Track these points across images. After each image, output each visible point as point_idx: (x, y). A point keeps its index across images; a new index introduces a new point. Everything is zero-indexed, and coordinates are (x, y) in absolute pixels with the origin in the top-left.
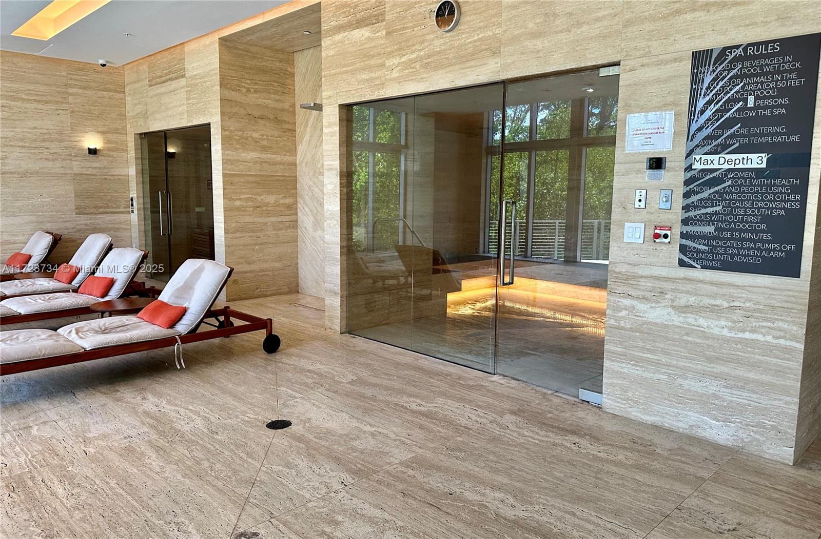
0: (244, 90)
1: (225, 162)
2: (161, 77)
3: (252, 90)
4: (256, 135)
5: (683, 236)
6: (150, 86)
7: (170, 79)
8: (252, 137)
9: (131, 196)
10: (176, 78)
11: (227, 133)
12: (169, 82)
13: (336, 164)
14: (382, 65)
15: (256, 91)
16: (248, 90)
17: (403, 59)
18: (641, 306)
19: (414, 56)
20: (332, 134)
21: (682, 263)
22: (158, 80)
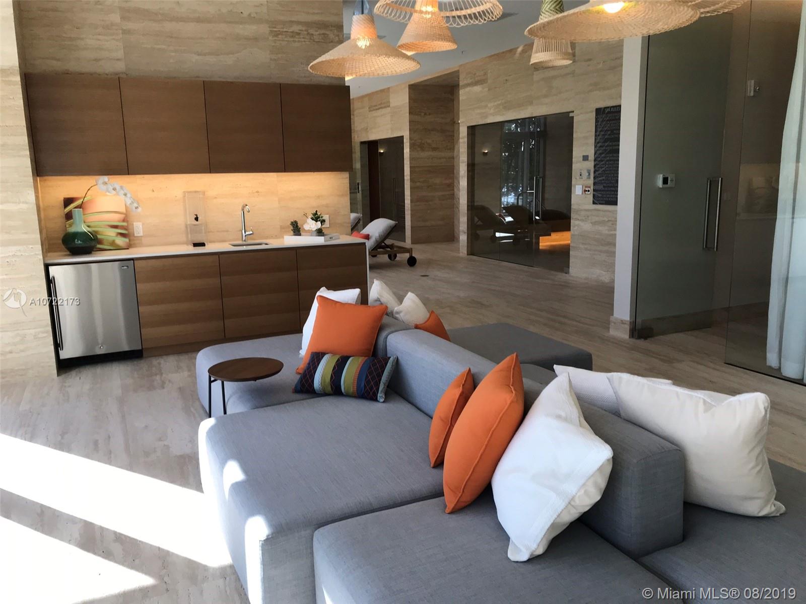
0: (423, 114)
1: (411, 159)
2: (376, 106)
3: (428, 113)
4: (429, 141)
5: (594, 190)
6: (369, 111)
7: (382, 108)
8: (427, 142)
9: (357, 182)
10: (385, 107)
11: (413, 141)
12: (381, 110)
13: (466, 159)
14: (486, 106)
15: (430, 114)
16: (425, 114)
17: (496, 104)
18: (582, 224)
19: (499, 102)
20: (464, 142)
21: (594, 203)
22: (374, 108)
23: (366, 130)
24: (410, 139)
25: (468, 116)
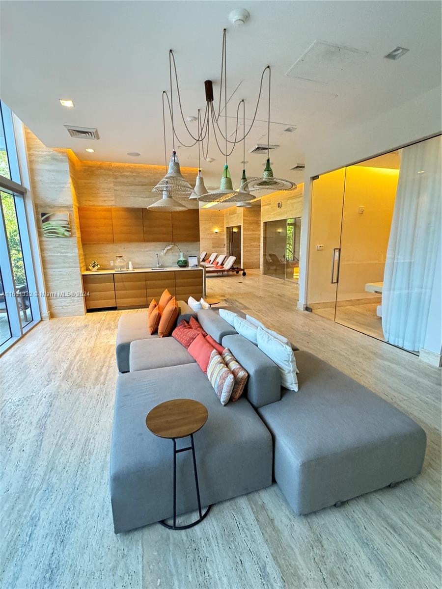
1: (244, 235)
6: (229, 215)
9: (224, 243)
12: (233, 215)
13: (263, 236)
14: (270, 214)
15: (252, 217)
16: (249, 217)
19: (274, 213)
20: (262, 229)
23: (228, 223)
24: (244, 227)
25: (264, 219)
